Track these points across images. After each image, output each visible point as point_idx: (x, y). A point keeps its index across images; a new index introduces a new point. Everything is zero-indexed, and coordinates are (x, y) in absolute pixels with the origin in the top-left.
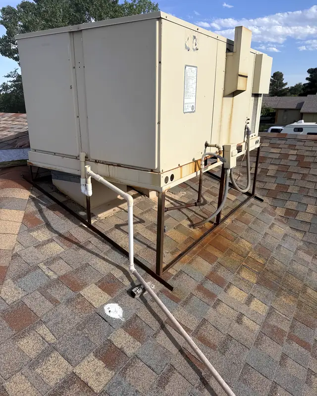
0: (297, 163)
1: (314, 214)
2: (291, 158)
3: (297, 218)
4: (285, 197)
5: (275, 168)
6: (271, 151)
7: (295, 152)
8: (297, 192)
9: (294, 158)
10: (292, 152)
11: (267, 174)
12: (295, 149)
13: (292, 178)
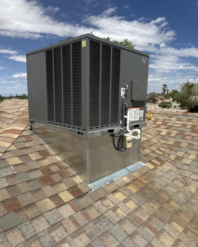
0: (190, 130)
1: (193, 160)
2: (188, 127)
3: (182, 162)
4: (178, 149)
5: (176, 132)
6: (176, 123)
7: (191, 123)
8: (186, 147)
9: (190, 127)
10: (189, 123)
11: (170, 136)
12: (191, 122)
13: (185, 138)
